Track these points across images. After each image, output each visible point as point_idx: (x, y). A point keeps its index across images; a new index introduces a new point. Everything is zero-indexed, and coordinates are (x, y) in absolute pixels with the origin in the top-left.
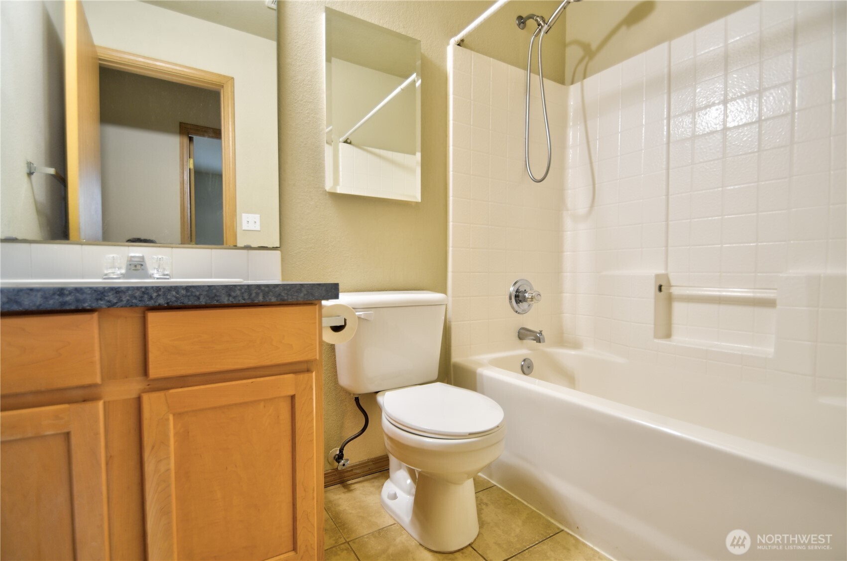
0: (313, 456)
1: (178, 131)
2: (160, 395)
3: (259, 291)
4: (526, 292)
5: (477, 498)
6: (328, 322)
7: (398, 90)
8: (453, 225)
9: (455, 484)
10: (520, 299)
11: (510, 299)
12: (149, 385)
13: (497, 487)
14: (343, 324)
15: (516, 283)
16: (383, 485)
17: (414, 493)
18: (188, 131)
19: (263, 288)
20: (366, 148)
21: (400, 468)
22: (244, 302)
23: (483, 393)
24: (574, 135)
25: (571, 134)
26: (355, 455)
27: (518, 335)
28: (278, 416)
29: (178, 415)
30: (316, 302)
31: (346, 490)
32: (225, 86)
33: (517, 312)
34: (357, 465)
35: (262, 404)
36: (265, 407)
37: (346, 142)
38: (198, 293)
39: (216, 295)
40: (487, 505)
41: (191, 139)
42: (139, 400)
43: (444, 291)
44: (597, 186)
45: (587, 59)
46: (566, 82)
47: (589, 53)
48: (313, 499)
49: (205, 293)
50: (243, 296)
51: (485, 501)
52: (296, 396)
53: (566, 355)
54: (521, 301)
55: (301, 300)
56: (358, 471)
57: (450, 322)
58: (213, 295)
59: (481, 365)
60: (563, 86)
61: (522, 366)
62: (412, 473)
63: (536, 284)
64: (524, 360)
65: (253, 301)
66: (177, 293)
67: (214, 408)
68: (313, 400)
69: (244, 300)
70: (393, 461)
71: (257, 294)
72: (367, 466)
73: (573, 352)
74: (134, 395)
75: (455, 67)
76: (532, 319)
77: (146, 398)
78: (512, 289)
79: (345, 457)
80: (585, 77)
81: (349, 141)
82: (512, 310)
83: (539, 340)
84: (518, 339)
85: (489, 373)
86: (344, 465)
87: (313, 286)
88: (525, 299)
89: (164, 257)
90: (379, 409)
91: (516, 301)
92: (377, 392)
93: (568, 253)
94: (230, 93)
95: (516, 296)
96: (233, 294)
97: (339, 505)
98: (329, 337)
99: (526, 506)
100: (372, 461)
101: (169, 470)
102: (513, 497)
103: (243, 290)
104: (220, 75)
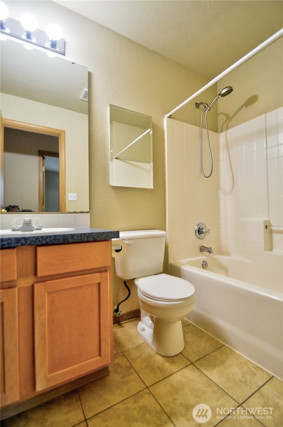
0: (108, 311)
1: (38, 154)
2: (42, 284)
3: (85, 236)
4: (203, 229)
5: (183, 330)
6: (114, 248)
7: (141, 136)
8: (168, 199)
9: (173, 323)
10: (200, 232)
11: (196, 232)
12: (37, 280)
13: (192, 324)
14: (121, 249)
15: (198, 225)
16: (138, 324)
17: (153, 328)
18: (42, 154)
19: (87, 235)
20: (125, 161)
21: (146, 315)
22: (78, 241)
23: (184, 278)
24: (223, 155)
25: (221, 154)
26: (124, 309)
27: (200, 250)
28: (93, 293)
29: (49, 293)
30: (109, 240)
31: (120, 327)
32: (61, 134)
33: (199, 238)
34: (125, 314)
35: (85, 287)
36: (87, 288)
37: (116, 158)
38: (59, 238)
39: (67, 239)
40: (188, 333)
41: (44, 158)
42: (33, 287)
43: (164, 230)
44: (234, 179)
45: (228, 121)
46: (219, 131)
47: (229, 118)
48: (108, 331)
49: (62, 238)
50: (78, 239)
51: (187, 331)
52: (101, 283)
53: (223, 259)
54: (201, 233)
55: (103, 239)
56: (125, 317)
57: (168, 244)
58: (66, 238)
59: (183, 265)
60: (217, 133)
61: (202, 264)
62: (152, 318)
63: (208, 225)
64: (203, 262)
65: (83, 240)
66: (50, 238)
67: (65, 290)
68: (108, 284)
69: (79, 240)
70: (143, 312)
71: (84, 237)
72: (129, 315)
73: (227, 257)
74: (30, 284)
75: (167, 128)
76: (206, 242)
77: (36, 286)
78: (196, 228)
79: (120, 310)
80: (227, 130)
81: (118, 158)
82: (197, 238)
83: (210, 252)
84: (200, 251)
85: (186, 268)
86: (119, 314)
87: (108, 233)
88: (203, 233)
89: (39, 219)
90: (136, 287)
91: (198, 233)
92: (134, 279)
93: (222, 210)
94: (63, 138)
95: (199, 231)
96: (74, 238)
97: (117, 334)
98: (114, 254)
99: (207, 334)
100: (132, 312)
101: (45, 319)
102: (200, 329)
103: (78, 236)
104: (58, 130)
